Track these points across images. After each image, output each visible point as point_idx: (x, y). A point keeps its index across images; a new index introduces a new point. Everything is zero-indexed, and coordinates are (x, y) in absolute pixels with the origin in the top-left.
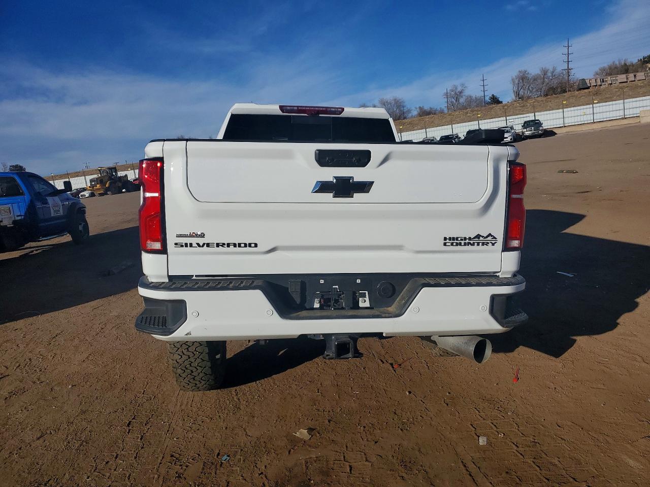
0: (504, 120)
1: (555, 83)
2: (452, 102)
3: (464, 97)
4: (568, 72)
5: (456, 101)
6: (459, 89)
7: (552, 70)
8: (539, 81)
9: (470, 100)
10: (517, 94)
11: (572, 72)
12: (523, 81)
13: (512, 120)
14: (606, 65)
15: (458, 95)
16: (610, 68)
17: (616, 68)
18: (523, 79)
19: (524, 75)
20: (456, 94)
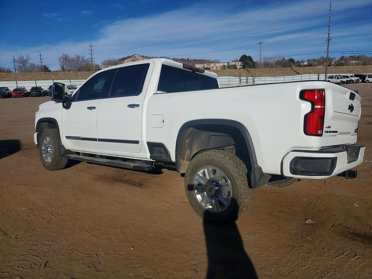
0: (69, 82)
1: (84, 64)
2: (20, 66)
3: (29, 64)
4: (92, 60)
5: (23, 66)
6: (25, 58)
7: (82, 57)
8: (75, 62)
9: (33, 67)
10: (63, 67)
11: (93, 60)
12: (66, 60)
13: (74, 82)
14: (107, 59)
15: (24, 62)
16: (108, 61)
17: (111, 61)
18: (65, 59)
19: (66, 57)
20: (23, 61)
